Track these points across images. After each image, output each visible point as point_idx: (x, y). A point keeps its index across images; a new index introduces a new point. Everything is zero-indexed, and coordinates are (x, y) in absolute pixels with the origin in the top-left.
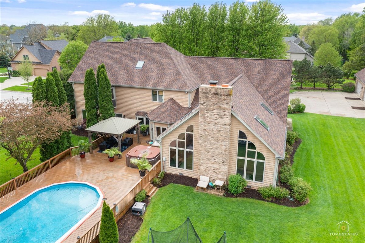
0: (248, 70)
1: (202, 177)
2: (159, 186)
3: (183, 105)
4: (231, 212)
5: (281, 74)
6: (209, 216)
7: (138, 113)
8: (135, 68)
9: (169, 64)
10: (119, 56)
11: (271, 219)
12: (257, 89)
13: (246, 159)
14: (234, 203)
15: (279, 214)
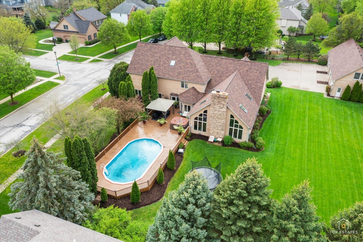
0: (240, 69)
1: (211, 136)
2: (189, 140)
3: (200, 91)
4: (225, 154)
5: (260, 73)
6: (214, 156)
7: (172, 94)
8: (169, 65)
9: (191, 64)
10: (158, 55)
11: (243, 157)
12: (245, 82)
13: (234, 128)
14: (226, 150)
15: (248, 155)
